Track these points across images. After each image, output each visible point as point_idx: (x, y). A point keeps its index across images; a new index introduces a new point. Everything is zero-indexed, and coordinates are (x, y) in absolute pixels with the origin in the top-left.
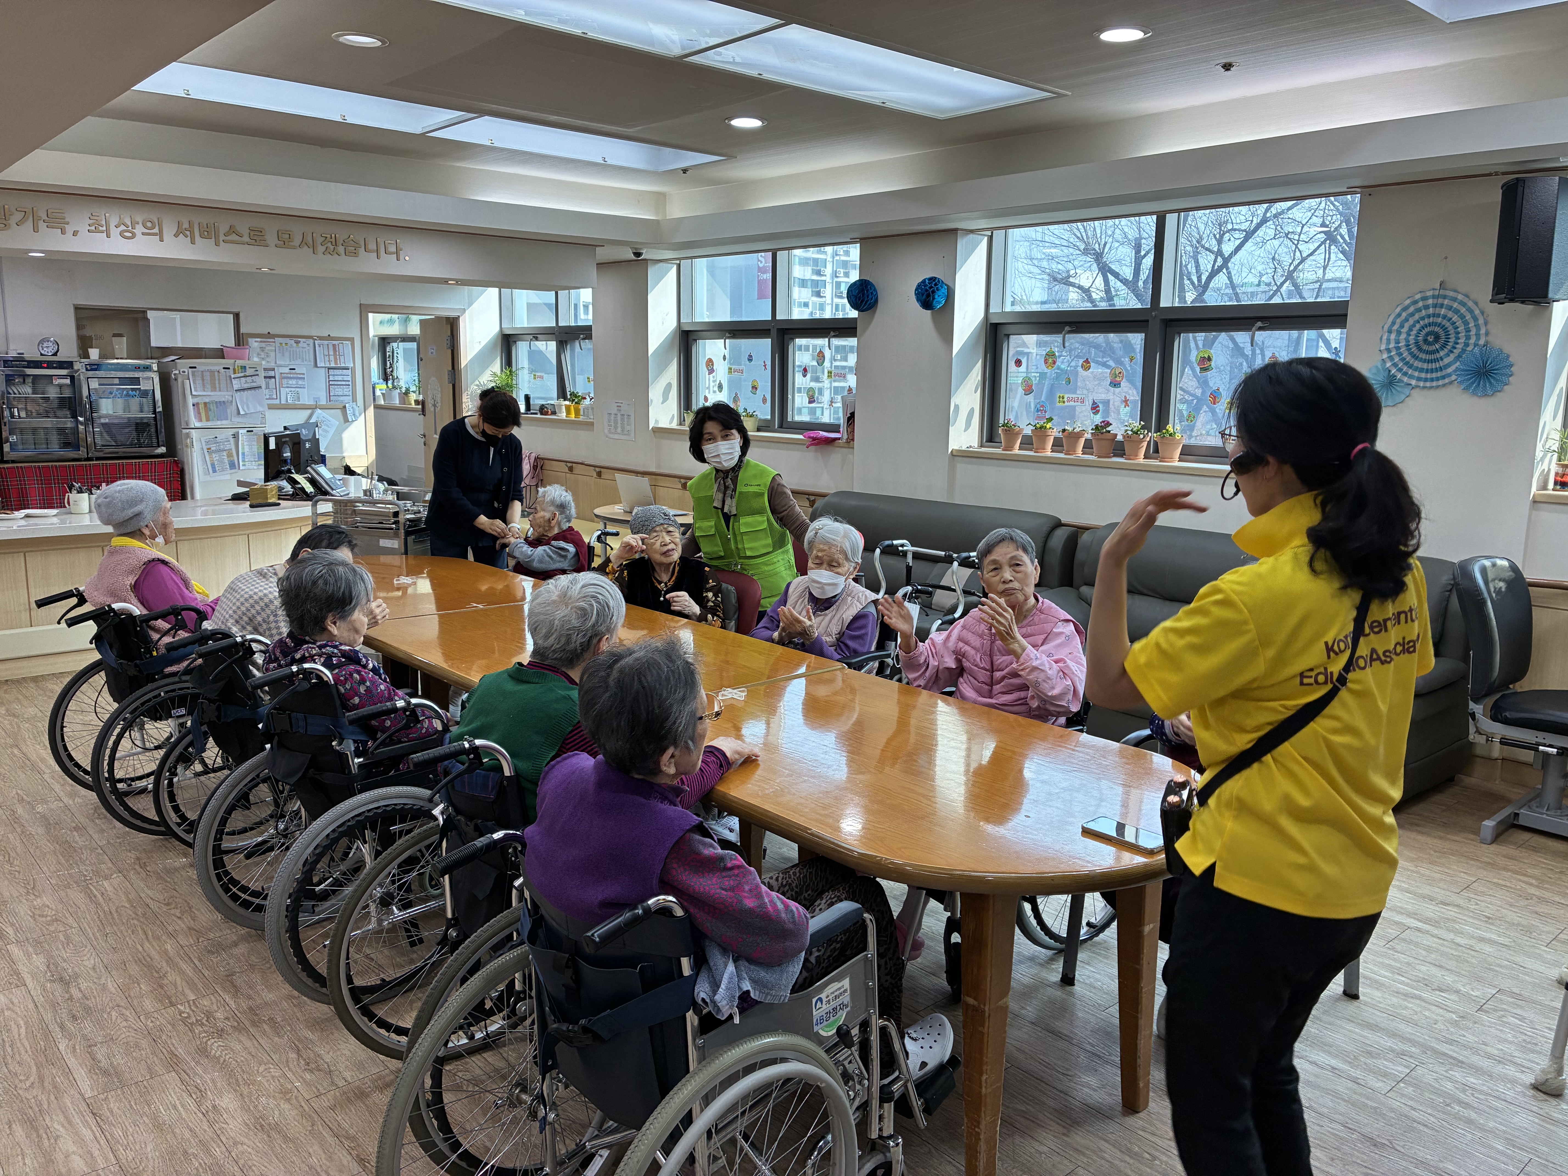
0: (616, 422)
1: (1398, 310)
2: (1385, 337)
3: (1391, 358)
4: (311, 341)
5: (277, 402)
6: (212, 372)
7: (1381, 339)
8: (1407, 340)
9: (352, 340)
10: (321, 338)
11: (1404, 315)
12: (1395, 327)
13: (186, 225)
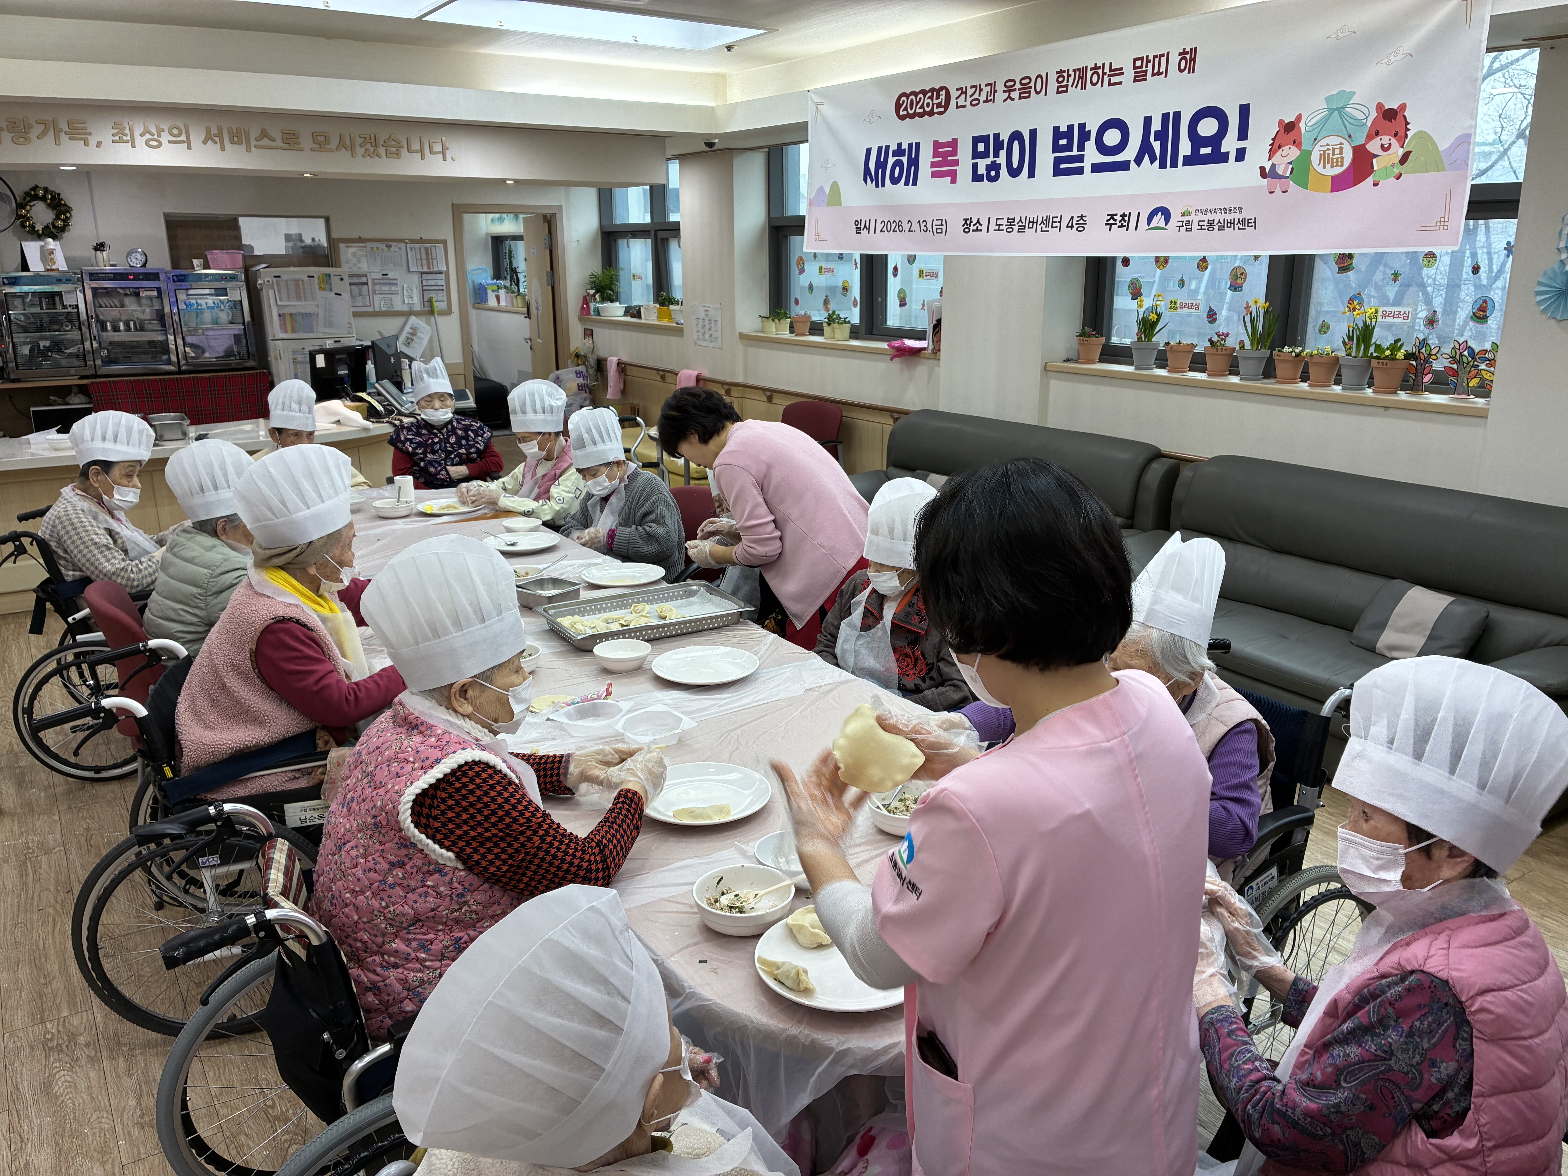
0: (704, 329)
2: (1565, 232)
4: (402, 245)
5: (370, 309)
6: (296, 281)
7: (1560, 233)
9: (444, 242)
10: (413, 241)
13: (214, 131)
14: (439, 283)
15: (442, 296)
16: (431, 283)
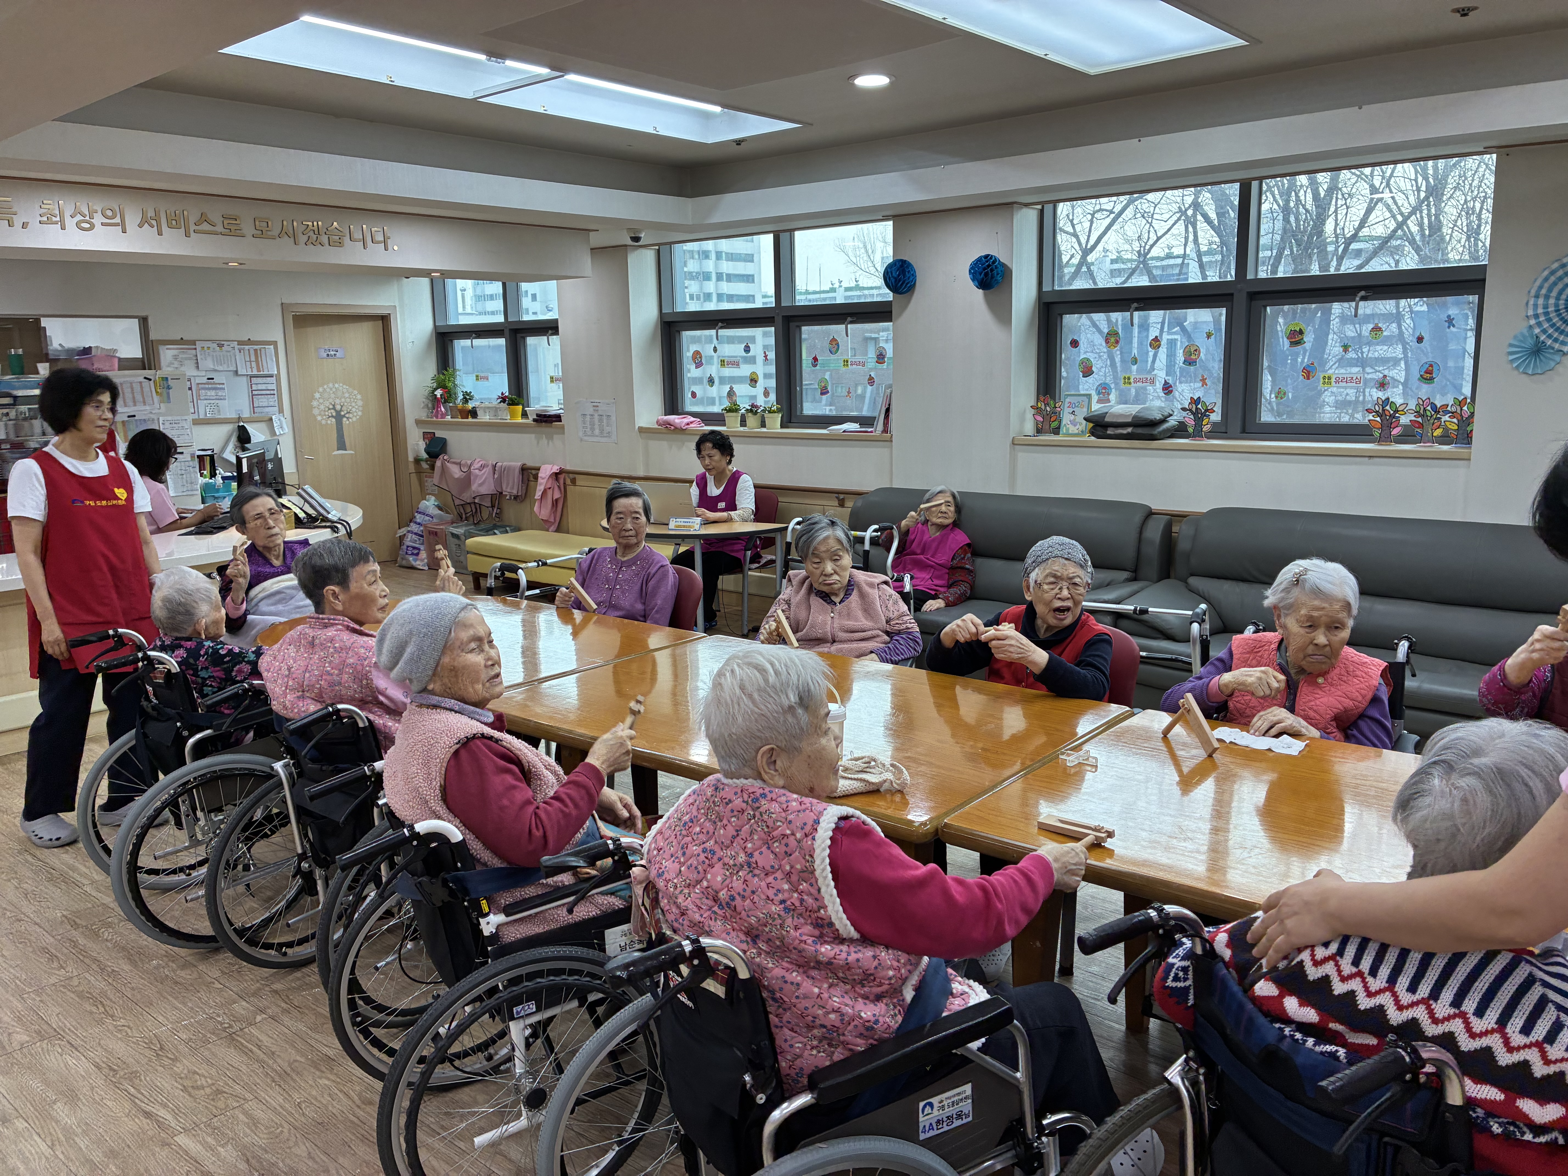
0: (592, 424)
1: (1546, 273)
2: (1532, 302)
3: (1539, 324)
5: (196, 416)
7: (1527, 304)
8: (1556, 305)
9: (275, 343)
10: (241, 343)
11: (1553, 279)
12: (1544, 291)
13: (151, 213)
14: (270, 387)
15: (273, 401)
16: (260, 387)
